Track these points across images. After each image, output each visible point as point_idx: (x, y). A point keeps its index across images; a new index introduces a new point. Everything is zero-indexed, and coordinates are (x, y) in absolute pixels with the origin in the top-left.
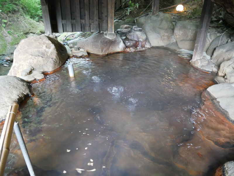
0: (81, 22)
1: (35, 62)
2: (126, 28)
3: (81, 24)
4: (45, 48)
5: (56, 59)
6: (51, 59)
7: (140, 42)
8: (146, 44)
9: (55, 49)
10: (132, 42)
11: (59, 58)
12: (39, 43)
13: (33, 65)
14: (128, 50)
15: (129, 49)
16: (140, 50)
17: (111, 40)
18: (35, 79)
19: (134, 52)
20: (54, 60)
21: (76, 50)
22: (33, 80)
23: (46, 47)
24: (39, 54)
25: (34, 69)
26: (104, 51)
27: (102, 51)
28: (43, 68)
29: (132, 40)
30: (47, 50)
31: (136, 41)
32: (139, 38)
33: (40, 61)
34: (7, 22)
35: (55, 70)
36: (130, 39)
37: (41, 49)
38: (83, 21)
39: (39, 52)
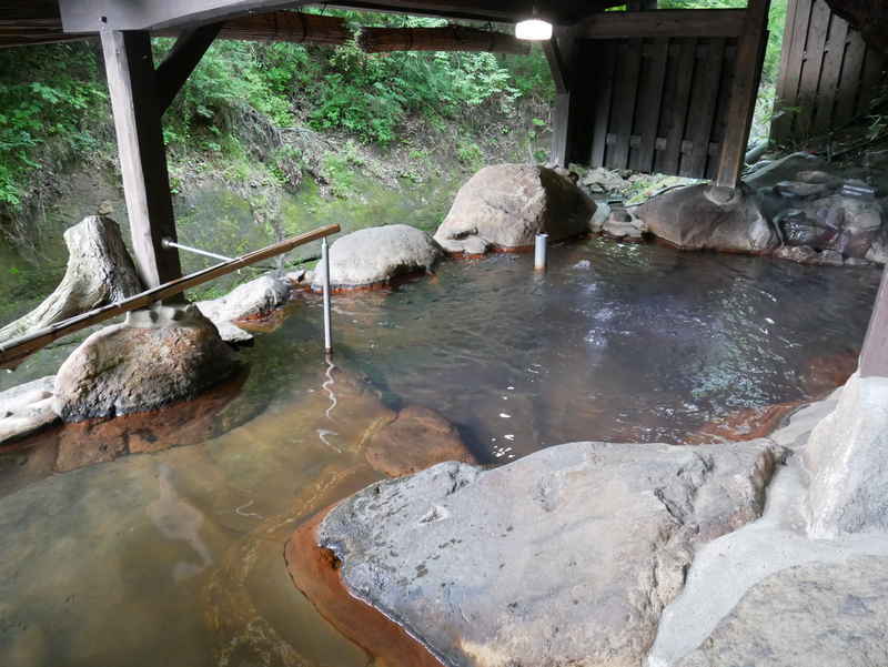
0: (655, 145)
1: (485, 220)
2: (811, 182)
3: (655, 151)
4: (521, 194)
5: (536, 225)
6: (521, 221)
7: (843, 237)
8: (870, 246)
9: (545, 202)
10: (811, 228)
11: (545, 223)
12: (514, 180)
13: (479, 226)
14: (784, 252)
15: (790, 249)
16: (830, 261)
17: (719, 208)
18: (463, 252)
19: (803, 263)
20: (528, 224)
21: (618, 220)
22: (458, 253)
23: (525, 191)
24: (504, 205)
25: (477, 232)
26: (689, 236)
27: (684, 235)
28: (495, 236)
29: (814, 224)
30: (525, 198)
31: (829, 228)
32: (849, 222)
33: (496, 220)
34: (545, 127)
35: (520, 247)
36: (810, 220)
37: (511, 195)
38: (662, 143)
39: (505, 198)
